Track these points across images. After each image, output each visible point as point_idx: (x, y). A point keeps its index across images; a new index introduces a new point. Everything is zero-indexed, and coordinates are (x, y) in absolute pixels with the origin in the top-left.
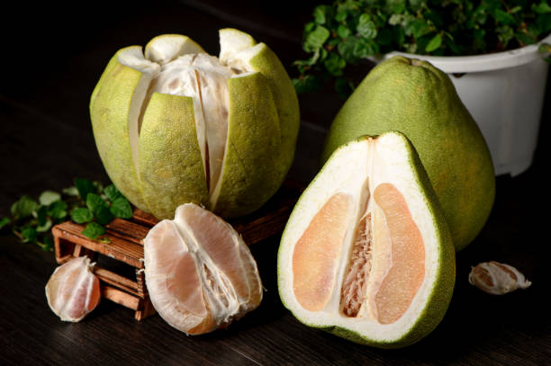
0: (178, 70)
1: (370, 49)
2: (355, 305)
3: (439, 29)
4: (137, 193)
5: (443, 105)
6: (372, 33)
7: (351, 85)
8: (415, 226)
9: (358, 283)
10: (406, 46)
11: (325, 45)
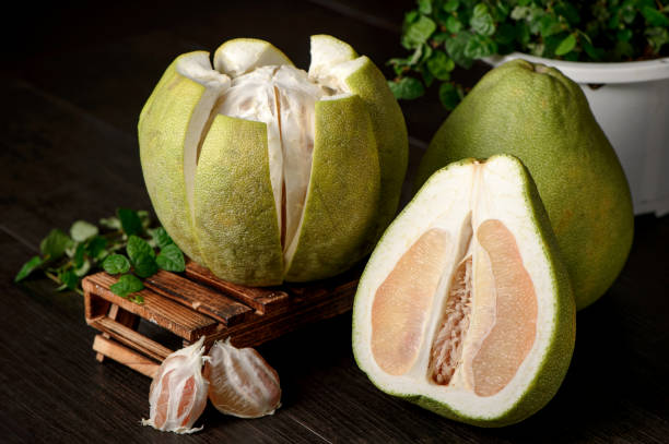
0: (253, 86)
1: (486, 49)
2: (447, 370)
3: (574, 26)
4: (192, 241)
5: (572, 124)
6: (489, 28)
7: (460, 92)
8: (527, 275)
9: (453, 343)
10: (531, 46)
11: (430, 41)
